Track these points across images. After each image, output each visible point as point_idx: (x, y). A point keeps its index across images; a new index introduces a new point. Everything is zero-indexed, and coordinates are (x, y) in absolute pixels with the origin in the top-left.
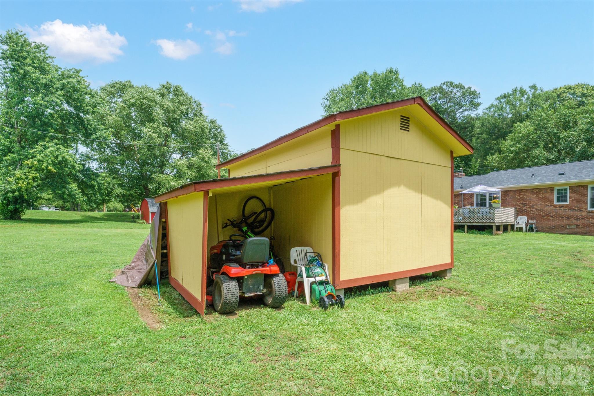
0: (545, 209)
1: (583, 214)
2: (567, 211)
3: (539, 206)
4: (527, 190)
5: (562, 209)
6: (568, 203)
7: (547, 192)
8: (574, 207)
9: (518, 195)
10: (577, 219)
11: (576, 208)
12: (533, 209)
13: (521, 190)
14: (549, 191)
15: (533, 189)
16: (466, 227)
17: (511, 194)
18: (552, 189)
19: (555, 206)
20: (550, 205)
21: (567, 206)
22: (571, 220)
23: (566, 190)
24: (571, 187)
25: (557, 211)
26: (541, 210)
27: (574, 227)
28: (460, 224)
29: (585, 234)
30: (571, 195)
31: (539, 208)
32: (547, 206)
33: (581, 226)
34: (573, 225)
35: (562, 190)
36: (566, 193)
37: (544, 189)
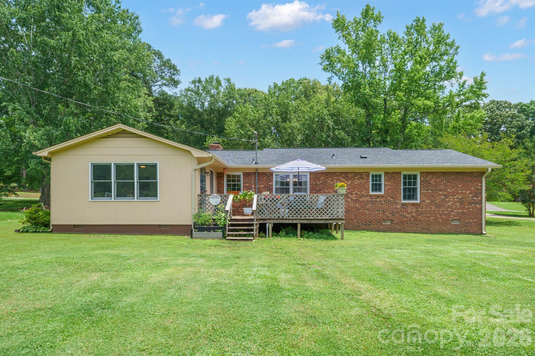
0: (361, 200)
1: (398, 207)
2: (383, 202)
3: (354, 196)
4: (341, 173)
5: (378, 200)
6: (382, 193)
7: (362, 178)
8: (389, 198)
9: (330, 179)
10: (393, 213)
11: (392, 200)
12: (348, 200)
13: (335, 173)
14: (364, 176)
15: (347, 173)
16: (299, 226)
17: (322, 178)
18: (367, 174)
19: (371, 196)
20: (365, 194)
21: (382, 196)
22: (387, 214)
23: (380, 176)
24: (386, 174)
25: (373, 203)
26: (357, 201)
27: (388, 223)
28: (291, 222)
29: (400, 231)
30: (387, 183)
31: (355, 198)
32: (363, 196)
33: (396, 222)
34: (388, 220)
35: (376, 176)
36: (380, 180)
37: (360, 173)
